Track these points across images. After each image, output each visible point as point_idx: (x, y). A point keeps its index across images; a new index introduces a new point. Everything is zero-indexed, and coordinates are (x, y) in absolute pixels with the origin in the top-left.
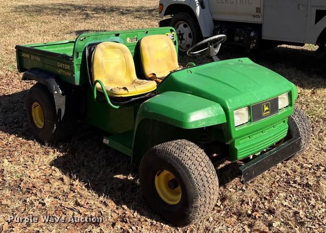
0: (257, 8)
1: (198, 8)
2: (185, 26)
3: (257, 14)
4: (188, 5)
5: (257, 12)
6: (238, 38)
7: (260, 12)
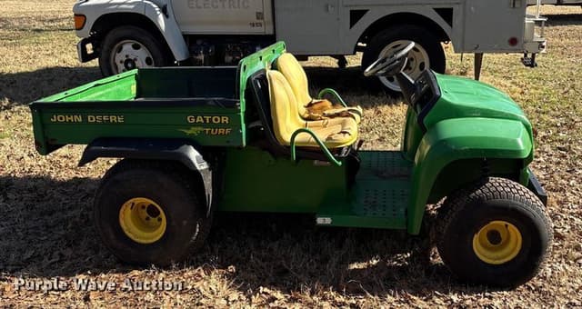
0: (257, 13)
1: (161, 17)
2: (136, 47)
3: (258, 21)
4: (143, 13)
5: (258, 18)
6: (231, 58)
7: (262, 18)
